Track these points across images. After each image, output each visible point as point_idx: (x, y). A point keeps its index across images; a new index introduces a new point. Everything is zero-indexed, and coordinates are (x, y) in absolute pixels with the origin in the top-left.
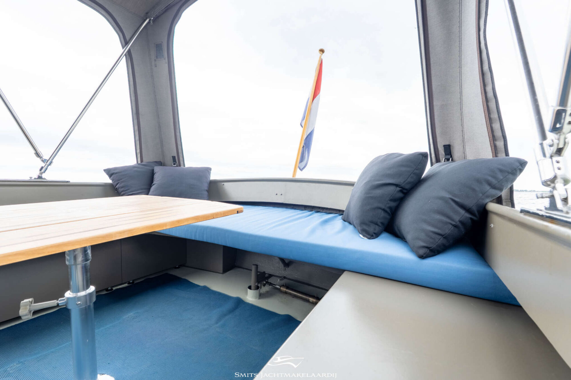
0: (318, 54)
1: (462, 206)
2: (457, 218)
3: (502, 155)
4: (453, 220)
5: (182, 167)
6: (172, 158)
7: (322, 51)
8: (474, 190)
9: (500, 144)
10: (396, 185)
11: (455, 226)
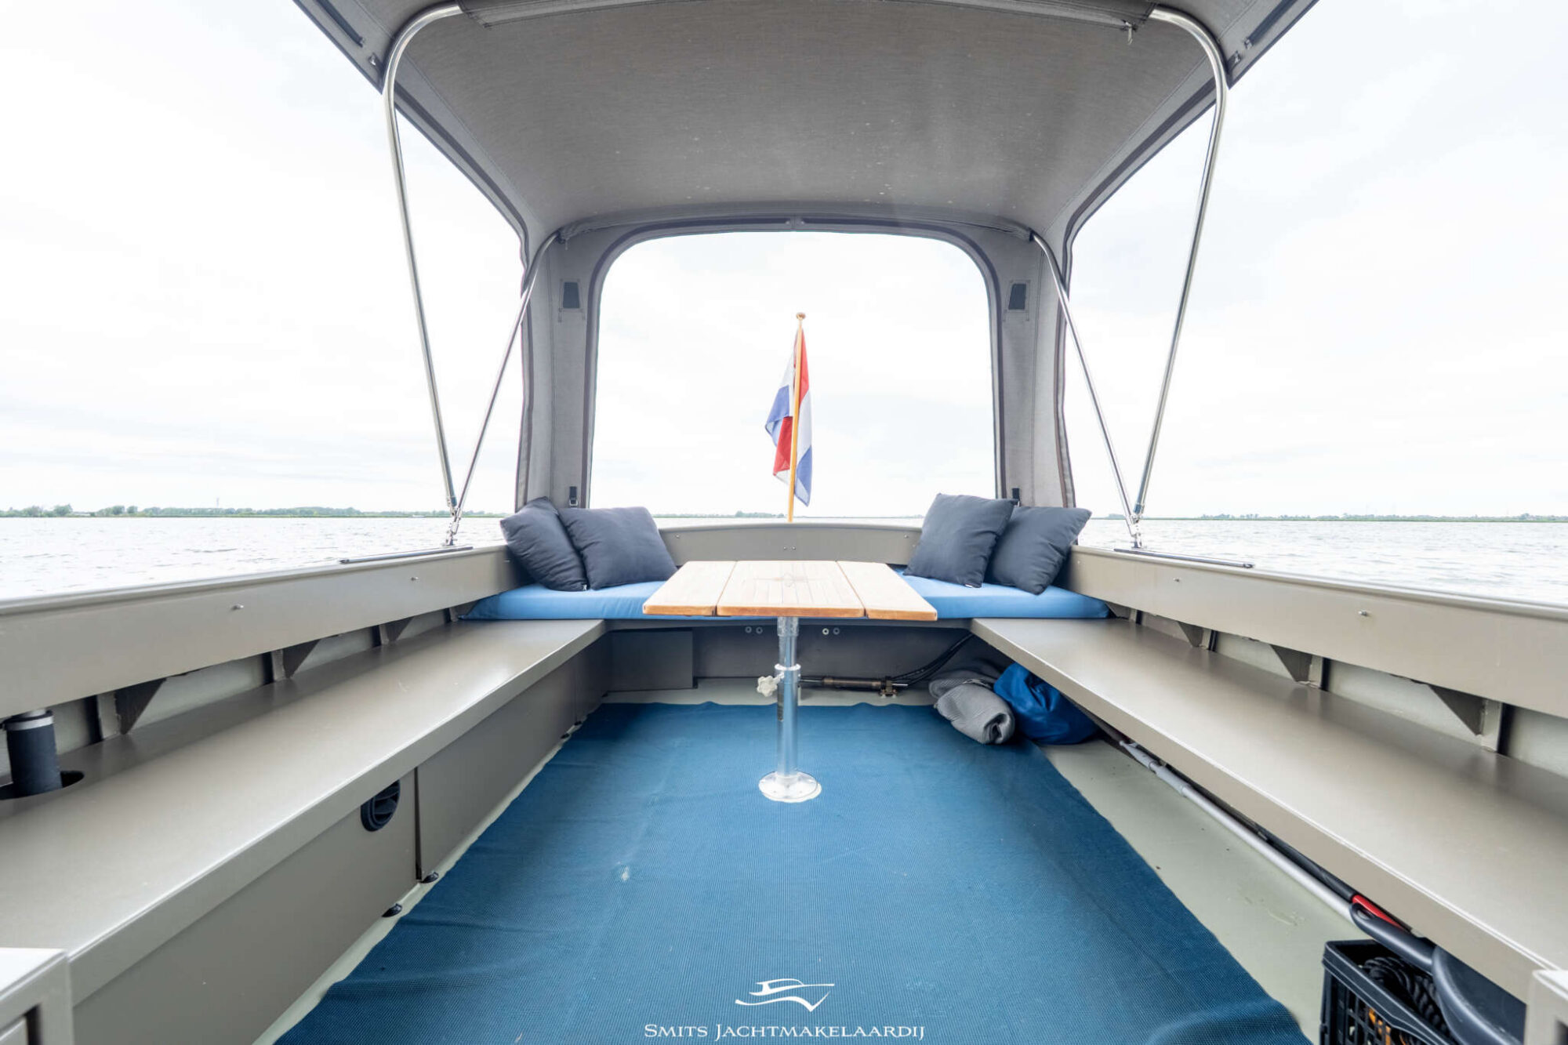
0: (797, 321)
1: (1057, 549)
2: (1056, 559)
3: (1071, 505)
4: (1054, 561)
5: (587, 508)
6: (568, 491)
7: (802, 316)
8: (1063, 535)
9: (1070, 495)
10: (993, 533)
11: (1055, 566)
